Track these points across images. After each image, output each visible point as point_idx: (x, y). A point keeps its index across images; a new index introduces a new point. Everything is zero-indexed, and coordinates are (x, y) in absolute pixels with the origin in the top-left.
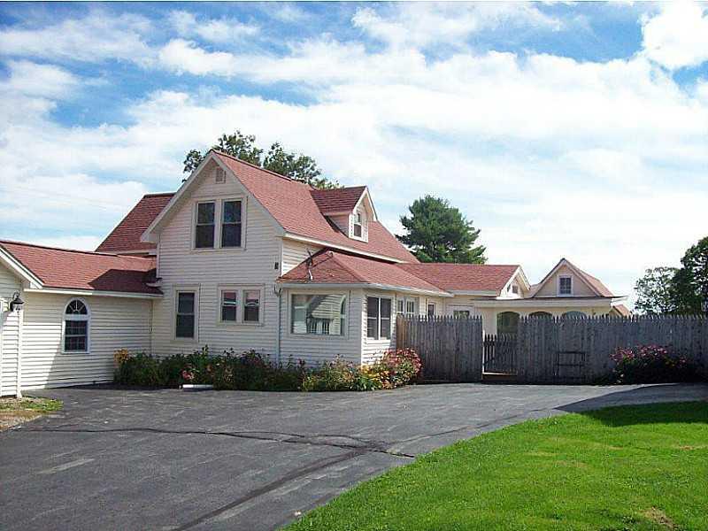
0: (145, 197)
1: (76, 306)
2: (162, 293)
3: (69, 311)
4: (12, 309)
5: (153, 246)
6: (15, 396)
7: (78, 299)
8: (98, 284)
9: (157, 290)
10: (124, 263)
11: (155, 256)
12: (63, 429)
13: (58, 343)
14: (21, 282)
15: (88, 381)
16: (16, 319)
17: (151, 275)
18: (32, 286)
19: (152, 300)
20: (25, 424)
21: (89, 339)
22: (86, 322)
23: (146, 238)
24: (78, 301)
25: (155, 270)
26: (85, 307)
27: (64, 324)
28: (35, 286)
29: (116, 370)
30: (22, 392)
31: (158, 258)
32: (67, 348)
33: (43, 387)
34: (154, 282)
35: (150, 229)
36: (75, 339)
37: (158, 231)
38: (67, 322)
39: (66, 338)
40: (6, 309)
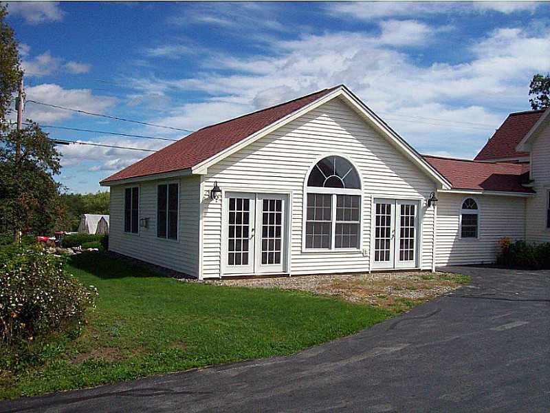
0: (510, 115)
1: (469, 203)
2: (535, 192)
3: (464, 207)
4: (429, 205)
5: (527, 154)
6: (431, 271)
7: (472, 198)
8: (486, 185)
9: (531, 190)
10: (501, 168)
11: (528, 162)
12: (486, 296)
13: (456, 231)
14: (436, 185)
15: (478, 261)
16: (432, 212)
17: (525, 178)
18: (444, 188)
19: (525, 198)
20: (453, 291)
21: (479, 228)
22: (476, 215)
23: (521, 148)
24: (471, 200)
25: (528, 173)
26: (476, 204)
27: (461, 216)
28: (446, 187)
29: (499, 253)
30: (436, 268)
31: (531, 163)
32: (463, 235)
33: (445, 265)
34: (529, 183)
35: (524, 141)
36: (469, 228)
37: (531, 142)
38: (463, 215)
39: (462, 228)
40: (425, 205)
